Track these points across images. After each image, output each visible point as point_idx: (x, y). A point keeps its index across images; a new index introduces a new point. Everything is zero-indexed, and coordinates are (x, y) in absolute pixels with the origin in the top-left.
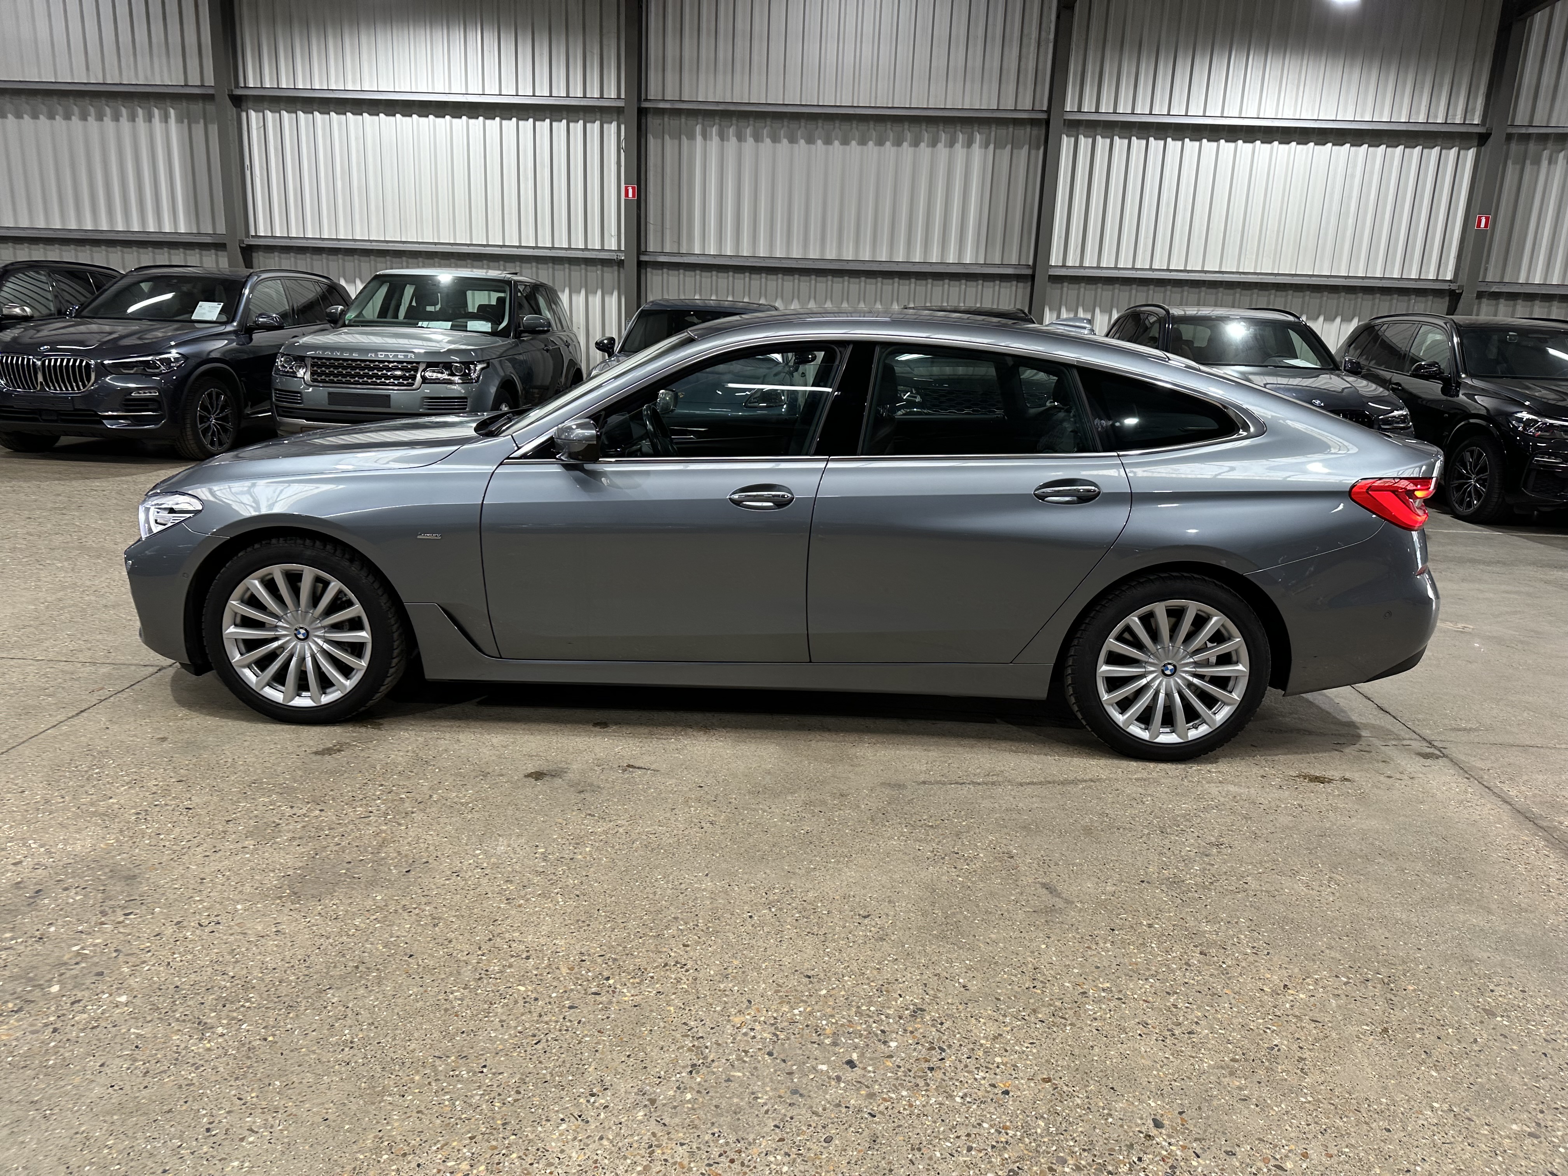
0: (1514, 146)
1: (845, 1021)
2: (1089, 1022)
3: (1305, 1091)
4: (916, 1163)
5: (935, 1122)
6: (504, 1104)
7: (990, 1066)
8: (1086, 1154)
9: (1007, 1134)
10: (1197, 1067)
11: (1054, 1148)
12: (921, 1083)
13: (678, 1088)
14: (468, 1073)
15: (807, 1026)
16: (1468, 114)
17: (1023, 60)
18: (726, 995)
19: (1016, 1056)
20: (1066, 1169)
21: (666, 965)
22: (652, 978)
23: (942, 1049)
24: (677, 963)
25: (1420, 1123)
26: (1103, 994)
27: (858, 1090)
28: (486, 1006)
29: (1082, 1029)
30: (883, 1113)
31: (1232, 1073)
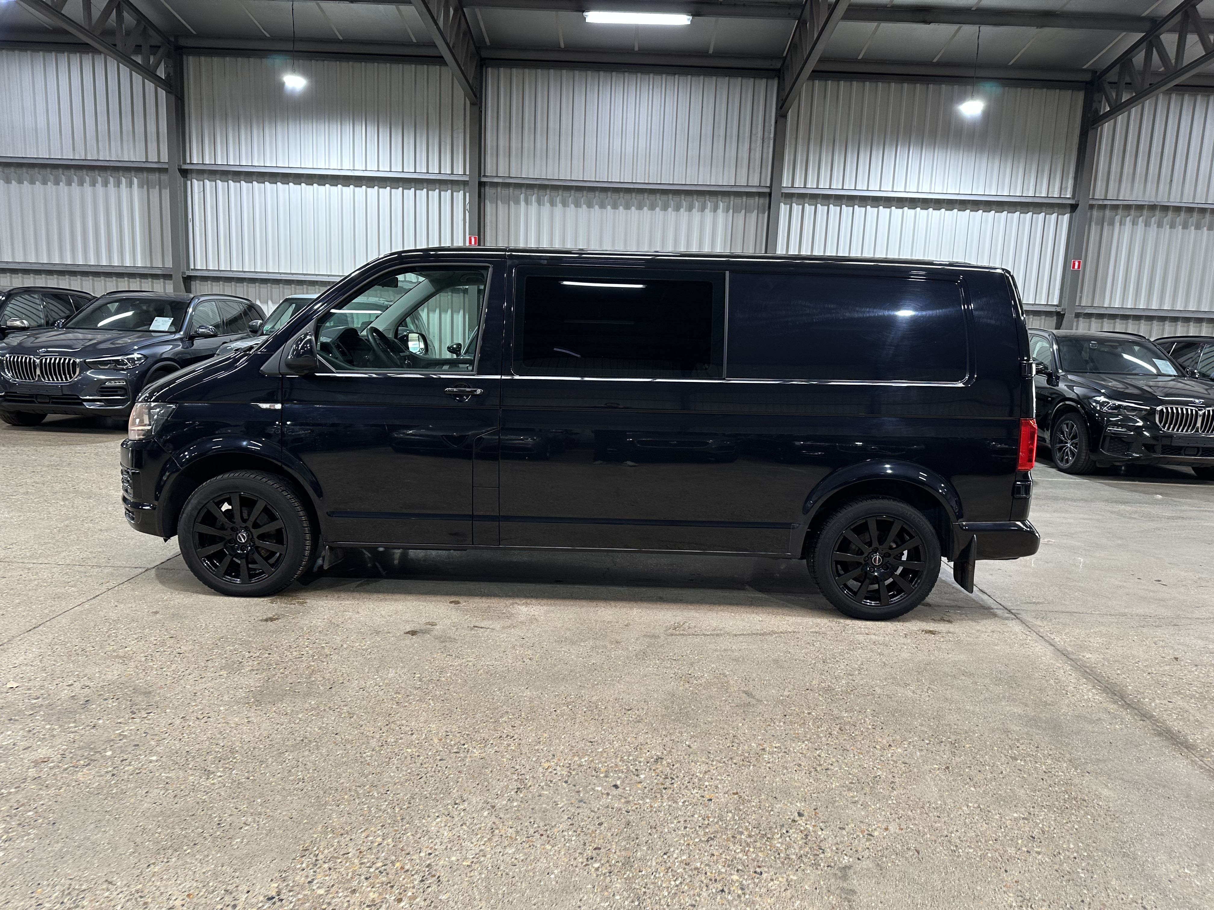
0: (1095, 213)
1: (613, 765)
2: (765, 764)
3: (892, 798)
4: (653, 834)
5: (665, 815)
6: (401, 809)
7: (702, 787)
8: (755, 829)
9: (709, 820)
10: (828, 786)
11: (737, 827)
12: (659, 796)
13: (509, 800)
14: (378, 794)
15: (589, 768)
16: (1063, 191)
17: (752, 152)
18: (539, 752)
19: (718, 782)
20: (743, 837)
21: (501, 737)
22: (492, 744)
23: (673, 779)
24: (508, 736)
25: (959, 813)
26: (775, 750)
27: (619, 799)
28: (387, 760)
29: (760, 767)
30: (634, 811)
31: (849, 790)
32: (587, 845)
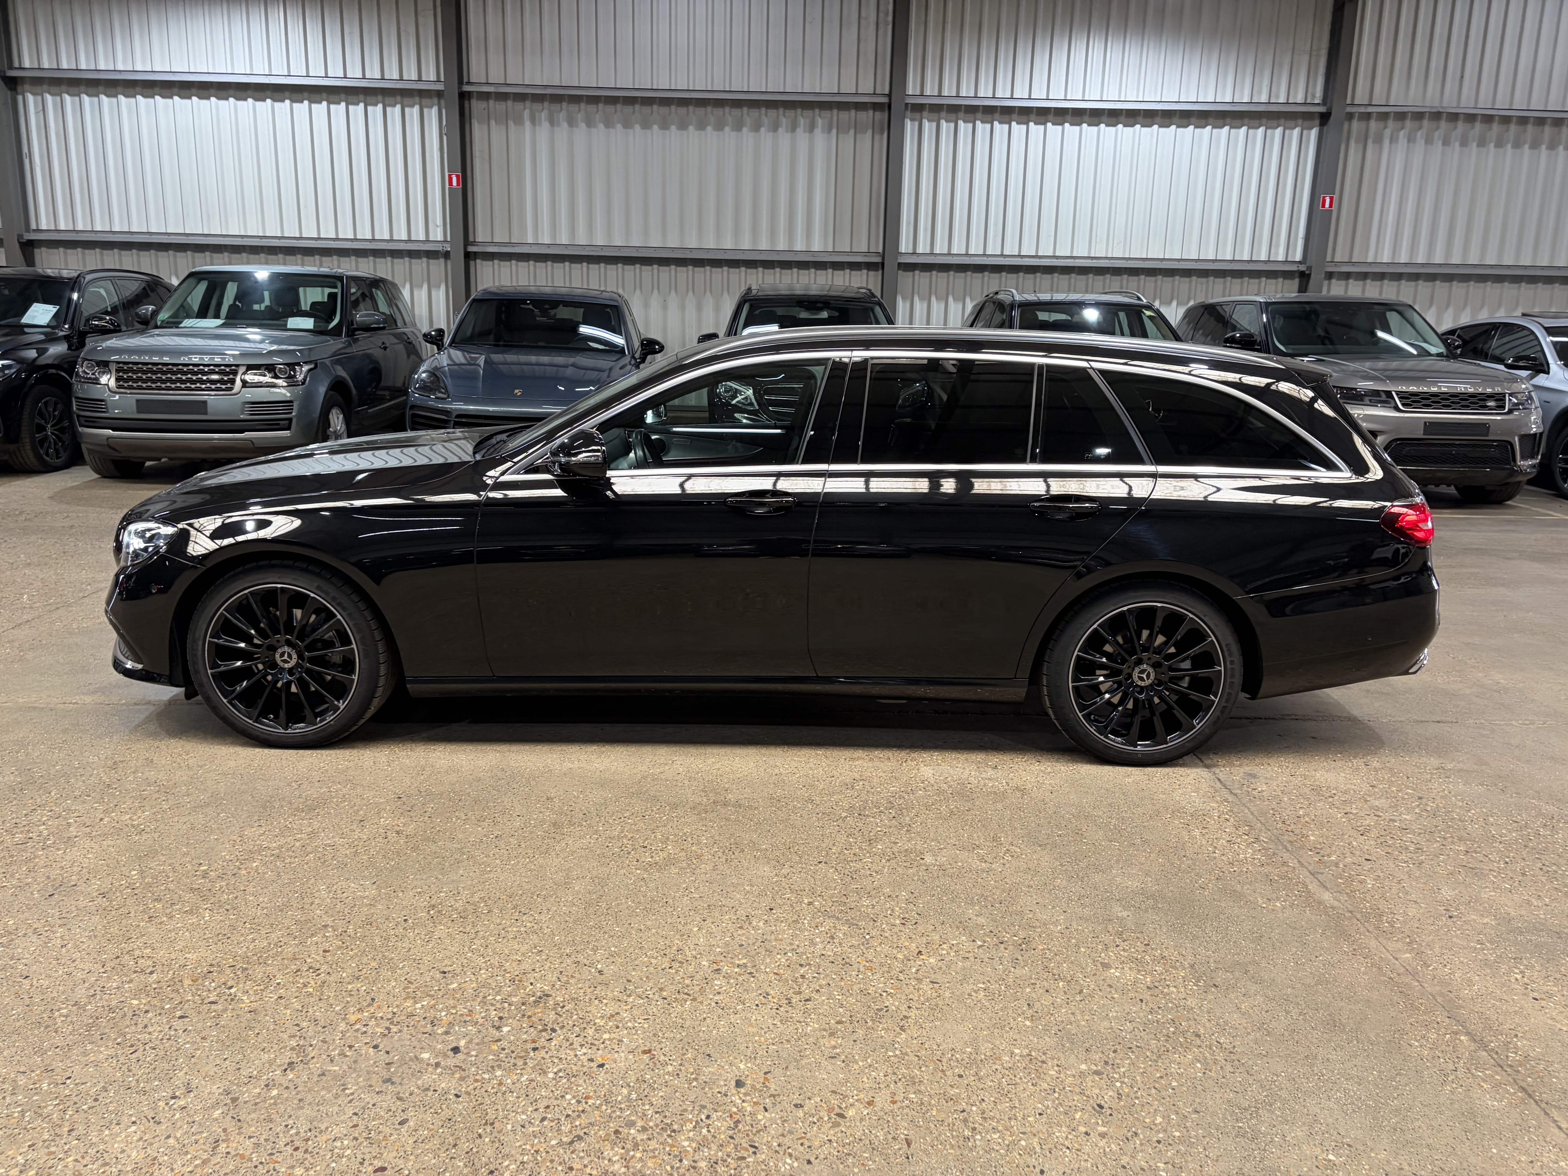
0: (1355, 125)
1: (466, 1010)
2: (711, 996)
3: (896, 1046)
4: (484, 1136)
5: (518, 1097)
6: (77, 1111)
7: (596, 1042)
8: (657, 1116)
9: (586, 1103)
10: (800, 1031)
11: (628, 1112)
12: (520, 1063)
13: (267, 1086)
14: (49, 1085)
15: (425, 1018)
16: (1309, 94)
18: (351, 995)
19: (625, 1032)
20: (632, 1131)
21: (298, 970)
22: (279, 984)
23: (554, 1030)
24: (310, 968)
25: (994, 1067)
26: (736, 970)
27: (453, 1074)
28: (91, 1021)
29: (702, 1003)
30: (468, 1093)
31: (832, 1034)
32: (366, 1163)
